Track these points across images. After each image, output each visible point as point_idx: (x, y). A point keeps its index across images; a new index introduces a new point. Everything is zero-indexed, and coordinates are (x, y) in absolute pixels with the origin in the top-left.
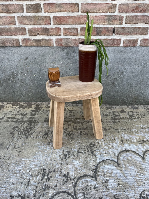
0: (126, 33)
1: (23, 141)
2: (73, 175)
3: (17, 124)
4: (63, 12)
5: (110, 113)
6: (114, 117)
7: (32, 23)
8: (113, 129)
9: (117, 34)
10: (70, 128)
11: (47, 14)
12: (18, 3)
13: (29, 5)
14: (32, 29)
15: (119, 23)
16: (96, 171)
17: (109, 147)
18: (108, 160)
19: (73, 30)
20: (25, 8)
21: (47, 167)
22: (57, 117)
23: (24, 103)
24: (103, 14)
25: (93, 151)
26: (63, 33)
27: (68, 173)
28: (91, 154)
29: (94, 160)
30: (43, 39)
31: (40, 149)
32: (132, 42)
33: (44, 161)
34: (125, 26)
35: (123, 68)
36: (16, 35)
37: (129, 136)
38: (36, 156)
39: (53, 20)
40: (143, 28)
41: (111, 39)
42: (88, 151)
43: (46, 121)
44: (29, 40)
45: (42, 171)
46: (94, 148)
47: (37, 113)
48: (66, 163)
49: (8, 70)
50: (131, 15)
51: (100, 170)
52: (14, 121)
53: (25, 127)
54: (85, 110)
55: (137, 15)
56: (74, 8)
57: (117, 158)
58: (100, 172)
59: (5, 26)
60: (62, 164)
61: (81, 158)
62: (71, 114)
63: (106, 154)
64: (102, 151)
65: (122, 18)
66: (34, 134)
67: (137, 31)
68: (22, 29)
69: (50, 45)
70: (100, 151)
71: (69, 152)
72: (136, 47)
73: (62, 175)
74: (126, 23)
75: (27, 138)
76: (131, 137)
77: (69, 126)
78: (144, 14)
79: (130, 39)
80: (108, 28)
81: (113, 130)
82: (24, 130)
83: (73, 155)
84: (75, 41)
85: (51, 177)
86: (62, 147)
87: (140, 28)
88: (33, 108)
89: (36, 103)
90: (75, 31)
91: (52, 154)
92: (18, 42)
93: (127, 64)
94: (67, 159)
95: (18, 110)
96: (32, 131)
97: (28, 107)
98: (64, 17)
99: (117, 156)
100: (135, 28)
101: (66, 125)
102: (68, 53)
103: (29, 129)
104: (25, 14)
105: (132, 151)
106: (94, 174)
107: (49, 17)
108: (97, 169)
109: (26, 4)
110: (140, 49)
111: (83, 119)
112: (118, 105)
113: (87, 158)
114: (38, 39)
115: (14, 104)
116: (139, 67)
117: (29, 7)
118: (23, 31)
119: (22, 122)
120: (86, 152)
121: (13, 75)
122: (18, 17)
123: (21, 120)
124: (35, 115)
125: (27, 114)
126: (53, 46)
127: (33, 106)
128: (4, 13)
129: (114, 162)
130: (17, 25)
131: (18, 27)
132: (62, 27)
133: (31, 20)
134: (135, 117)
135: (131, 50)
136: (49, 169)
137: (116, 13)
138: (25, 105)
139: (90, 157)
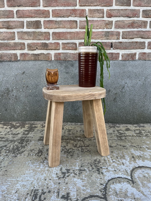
0: (123, 48)
1: (11, 160)
2: (75, 196)
3: (6, 143)
4: (62, 28)
5: (114, 131)
6: (119, 135)
7: (32, 38)
8: (120, 145)
9: (115, 48)
10: (69, 146)
11: (46, 30)
12: (19, 20)
13: (29, 21)
14: (31, 44)
15: (116, 38)
16: (105, 191)
17: (118, 164)
18: (119, 177)
19: (72, 45)
20: (25, 24)
21: (39, 187)
22: (54, 123)
23: (16, 123)
24: (100, 30)
25: (99, 169)
26: (62, 48)
27: (68, 194)
28: (96, 171)
29: (101, 179)
30: (41, 54)
31: (32, 167)
32: (131, 55)
33: (36, 180)
34: (122, 41)
35: (123, 83)
36: (15, 50)
37: (140, 152)
38: (26, 175)
39: (52, 36)
40: (140, 42)
41: (110, 53)
42: (93, 169)
43: (41, 139)
44: (28, 54)
45: (33, 193)
46: (99, 165)
47: (31, 133)
48: (64, 182)
49: (3, 85)
50: (127, 31)
51: (110, 190)
52: (2, 141)
53: (15, 146)
54: (86, 124)
55: (133, 30)
56: (73, 25)
57: (130, 175)
58: (111, 192)
59: (4, 41)
60: (59, 183)
61: (84, 176)
62: (70, 132)
63: (115, 171)
64: (110, 168)
65: (118, 33)
66: (26, 153)
67: (134, 45)
68: (21, 44)
69: (49, 59)
70: (107, 168)
71: (68, 171)
72: (135, 61)
73: (60, 196)
74: (123, 38)
75: (16, 156)
76: (144, 154)
77: (67, 144)
78: (140, 29)
79: (128, 53)
80: (106, 43)
81: (120, 147)
82: (13, 148)
83: (74, 173)
84: (74, 55)
85: (45, 199)
86: (60, 164)
87: (137, 42)
88: (27, 128)
89: (30, 122)
90: (74, 45)
91: (47, 173)
92: (16, 57)
93: (128, 78)
94: (66, 178)
95: (8, 130)
96: (23, 150)
97: (20, 127)
98: (63, 33)
99: (129, 173)
100: (132, 42)
101: (64, 143)
102: (66, 67)
103: (19, 147)
104: (25, 30)
105: (148, 167)
106: (103, 194)
107: (49, 33)
108: (107, 189)
109: (27, 21)
110: (139, 62)
111: (84, 137)
112: (122, 123)
113: (91, 176)
114: (37, 53)
115: (4, 124)
116: (140, 80)
117: (30, 24)
118: (22, 46)
119: (12, 141)
120: (91, 170)
121: (8, 91)
122: (18, 32)
123: (11, 139)
124: (28, 134)
125: (18, 134)
126: (52, 60)
127: (26, 126)
128: (5, 29)
129: (128, 180)
130: (17, 40)
131: (17, 42)
132: (60, 42)
133: (31, 36)
134: (143, 134)
135: (130, 64)
136: (42, 190)
137: (113, 29)
138: (18, 125)
139: (95, 174)
